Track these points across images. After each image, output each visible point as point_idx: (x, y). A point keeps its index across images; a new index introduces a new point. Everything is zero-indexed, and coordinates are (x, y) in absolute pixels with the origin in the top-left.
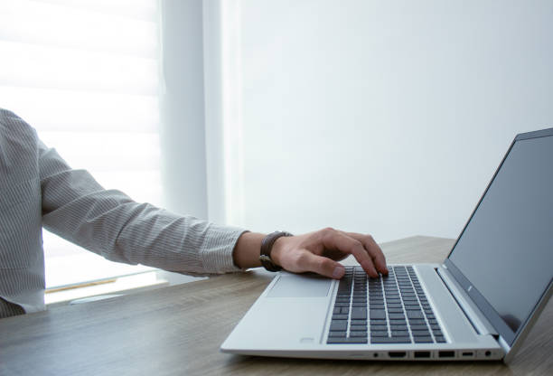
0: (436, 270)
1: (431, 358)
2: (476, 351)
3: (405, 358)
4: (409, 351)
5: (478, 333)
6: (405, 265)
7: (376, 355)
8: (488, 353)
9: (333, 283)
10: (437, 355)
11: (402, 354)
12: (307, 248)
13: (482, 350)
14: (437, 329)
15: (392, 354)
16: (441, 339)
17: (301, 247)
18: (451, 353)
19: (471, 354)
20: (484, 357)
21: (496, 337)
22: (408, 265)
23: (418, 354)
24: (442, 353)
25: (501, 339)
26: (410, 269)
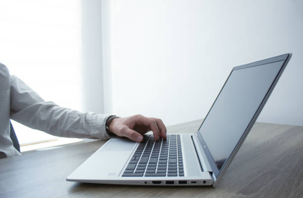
0: (192, 136)
1: (175, 185)
2: (198, 180)
3: (161, 184)
4: (163, 181)
5: (202, 171)
6: (176, 134)
7: (146, 183)
8: (205, 182)
9: (136, 144)
10: (178, 182)
11: (159, 182)
12: (127, 124)
13: (202, 180)
14: (181, 169)
15: (154, 182)
16: (182, 174)
17: (124, 124)
18: (185, 182)
19: (195, 182)
20: (202, 184)
21: (211, 173)
22: (178, 134)
23: (168, 182)
24: (181, 182)
25: (213, 174)
26: (179, 136)
